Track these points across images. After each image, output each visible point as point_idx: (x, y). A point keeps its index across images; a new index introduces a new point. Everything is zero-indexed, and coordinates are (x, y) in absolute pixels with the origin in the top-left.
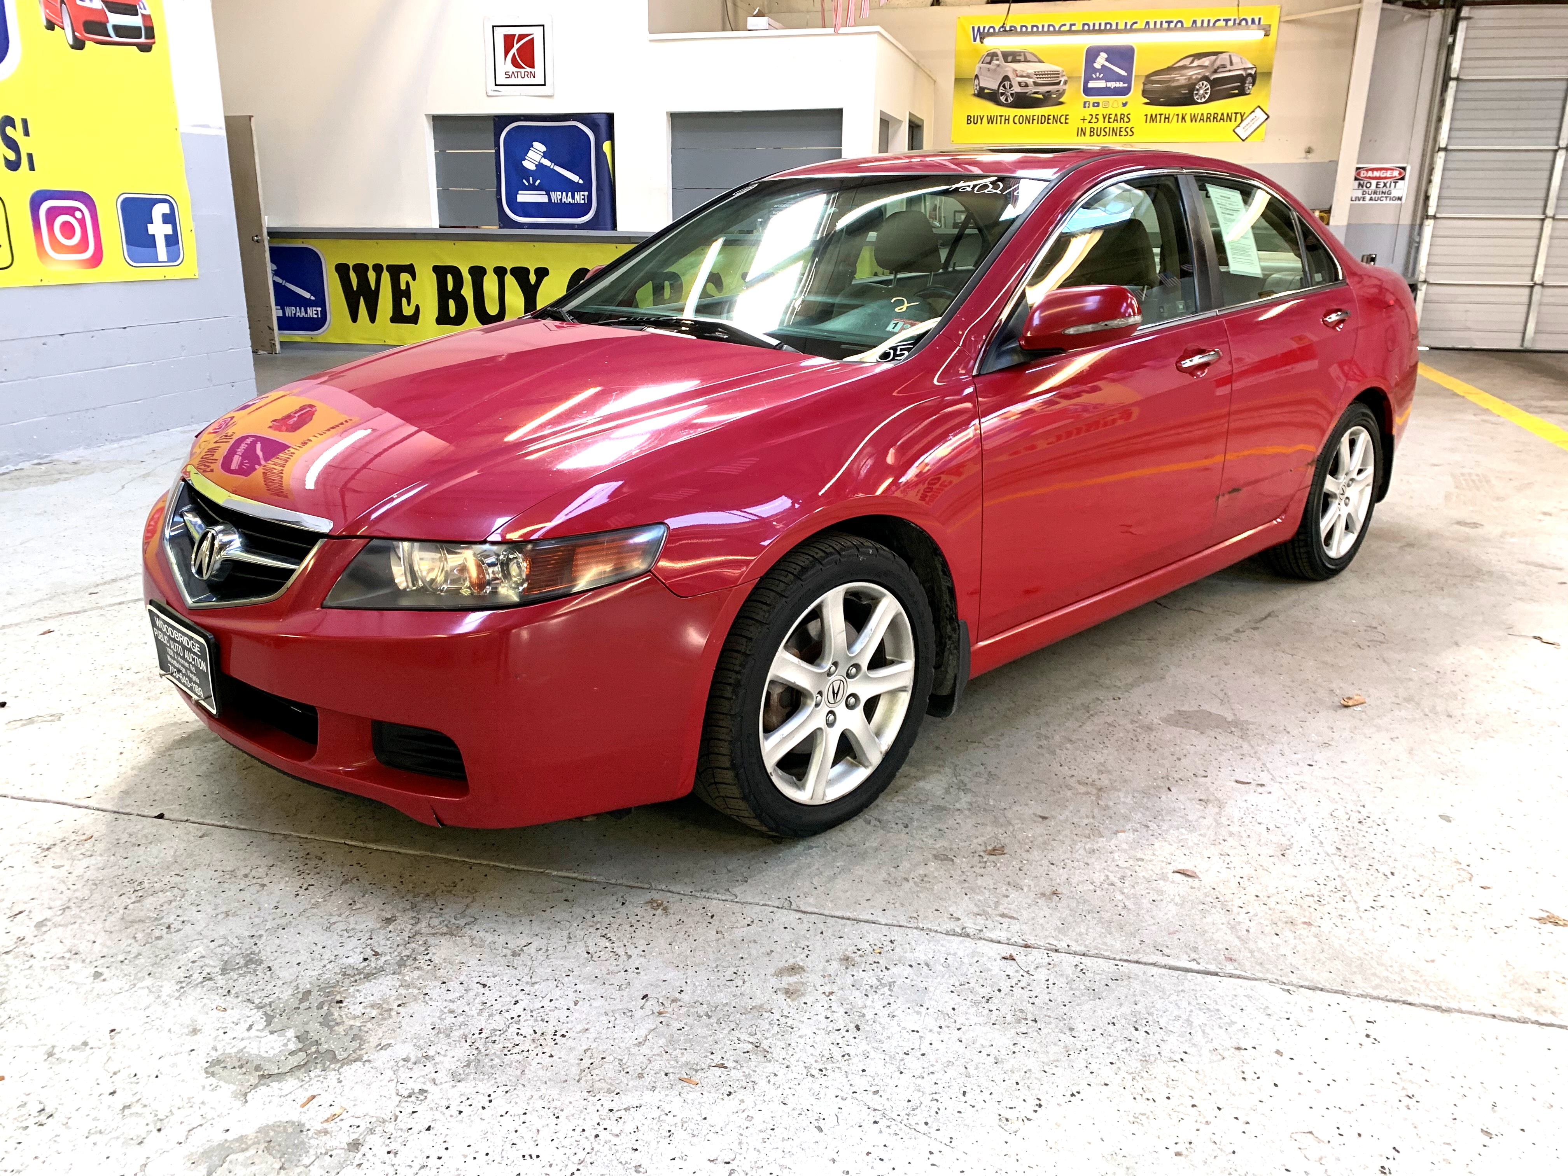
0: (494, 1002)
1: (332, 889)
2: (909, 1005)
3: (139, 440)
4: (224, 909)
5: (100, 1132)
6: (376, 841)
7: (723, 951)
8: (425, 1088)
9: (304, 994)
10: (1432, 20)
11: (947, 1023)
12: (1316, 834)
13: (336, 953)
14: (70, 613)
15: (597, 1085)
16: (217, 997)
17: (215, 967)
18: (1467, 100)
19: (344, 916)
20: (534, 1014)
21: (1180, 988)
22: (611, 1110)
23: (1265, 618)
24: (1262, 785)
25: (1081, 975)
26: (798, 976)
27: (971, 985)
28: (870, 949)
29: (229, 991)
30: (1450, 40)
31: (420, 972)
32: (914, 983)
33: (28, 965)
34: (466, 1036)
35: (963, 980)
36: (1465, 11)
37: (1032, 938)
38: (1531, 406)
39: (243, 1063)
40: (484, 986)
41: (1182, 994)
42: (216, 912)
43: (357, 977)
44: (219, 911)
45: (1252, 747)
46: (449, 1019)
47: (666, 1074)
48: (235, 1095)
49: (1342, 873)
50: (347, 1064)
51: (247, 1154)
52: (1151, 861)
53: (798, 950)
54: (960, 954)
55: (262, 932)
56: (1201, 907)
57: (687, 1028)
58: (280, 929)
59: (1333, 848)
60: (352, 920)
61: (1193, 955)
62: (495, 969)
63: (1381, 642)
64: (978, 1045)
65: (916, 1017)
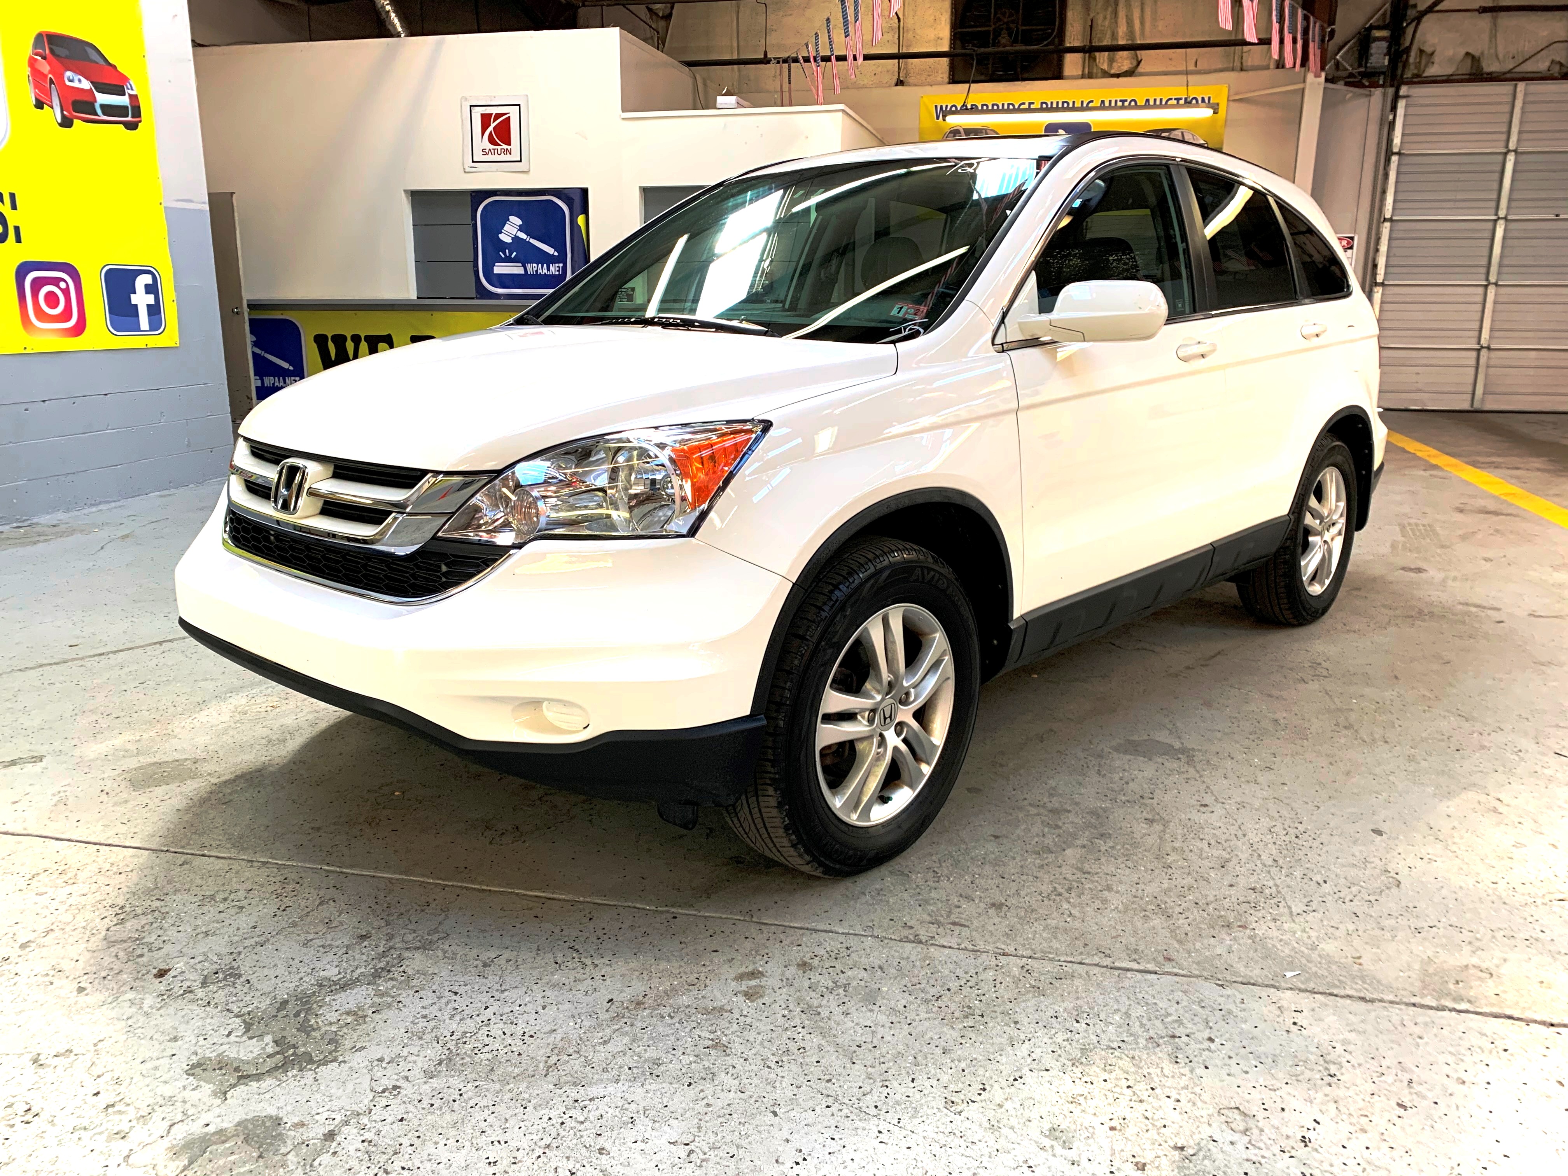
0: (465, 1008)
1: (309, 910)
2: (862, 1004)
3: (118, 504)
4: (204, 929)
5: (85, 1129)
6: (352, 867)
7: (685, 959)
8: (398, 1084)
9: (281, 1003)
10: (1373, 99)
11: (898, 1019)
12: (1255, 848)
13: (312, 966)
14: (50, 664)
15: (563, 1079)
16: (196, 1008)
17: (195, 981)
18: (1410, 173)
19: (320, 933)
20: (504, 1017)
21: (1120, 985)
22: (576, 1101)
23: (1215, 656)
24: (1206, 805)
25: (1028, 975)
26: (758, 981)
27: (922, 986)
28: (826, 955)
29: (209, 1003)
30: (1391, 117)
31: (394, 983)
32: (868, 984)
33: (13, 981)
34: (438, 1039)
35: (915, 980)
36: (1404, 90)
37: (981, 943)
38: (1479, 462)
39: (222, 1064)
40: (456, 993)
41: (1122, 990)
42: (197, 931)
43: (333, 988)
44: (198, 931)
45: (1198, 772)
46: (422, 1023)
47: (630, 1068)
48: (215, 1094)
49: (1278, 882)
50: (323, 1064)
51: (227, 1145)
52: (1097, 873)
53: (758, 957)
54: (913, 958)
55: (240, 949)
56: (1144, 913)
57: (650, 1028)
58: (258, 946)
59: (1271, 860)
60: (329, 937)
61: (1135, 956)
62: (467, 978)
63: (1325, 677)
64: (927, 1037)
65: (869, 1014)
